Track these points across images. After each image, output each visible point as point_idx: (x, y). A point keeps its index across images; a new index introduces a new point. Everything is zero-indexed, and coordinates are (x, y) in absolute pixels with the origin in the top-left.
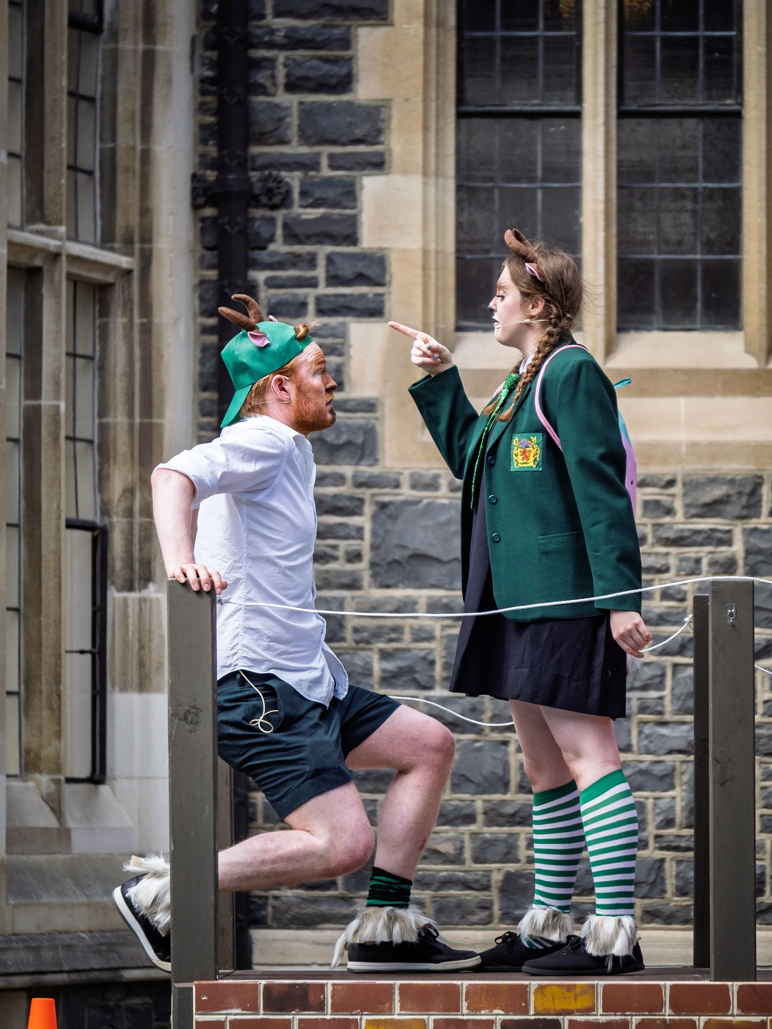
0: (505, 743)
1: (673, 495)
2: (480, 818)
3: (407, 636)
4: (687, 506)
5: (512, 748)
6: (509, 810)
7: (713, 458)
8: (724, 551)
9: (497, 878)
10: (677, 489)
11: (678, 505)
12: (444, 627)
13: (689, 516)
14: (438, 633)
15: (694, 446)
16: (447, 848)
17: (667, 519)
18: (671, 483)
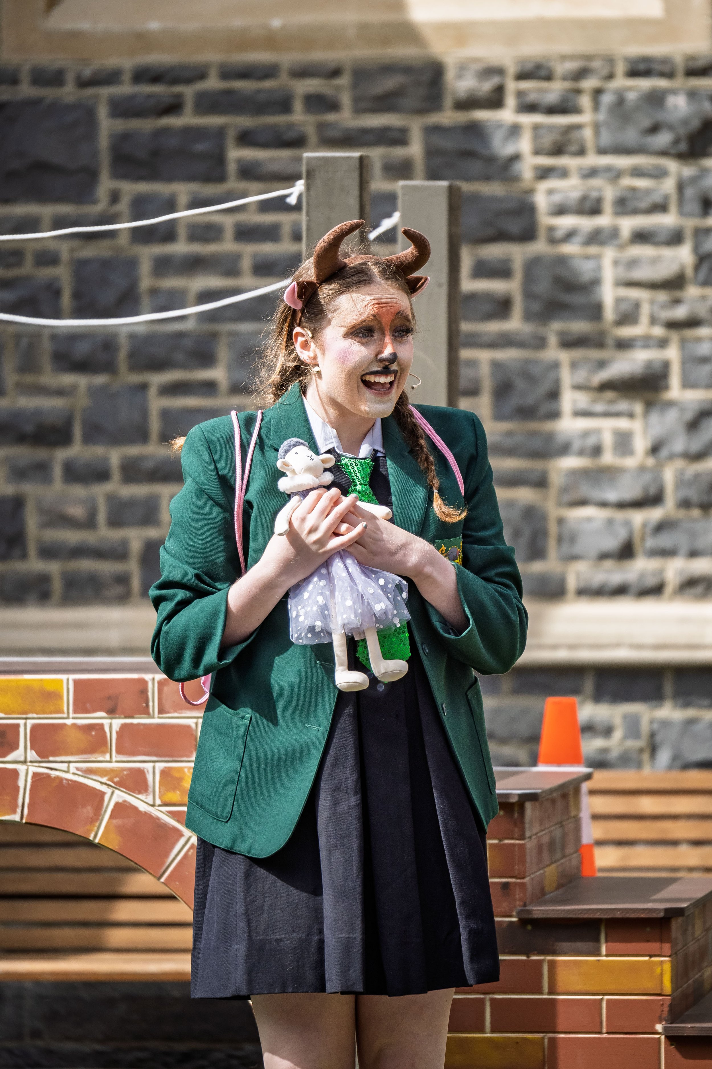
0: (144, 387)
1: (339, 88)
2: (116, 474)
3: (29, 260)
4: (357, 100)
5: (153, 392)
6: (149, 465)
7: (386, 41)
8: (399, 152)
9: (136, 546)
10: (344, 81)
11: (346, 99)
12: (72, 251)
13: (358, 110)
14: (65, 256)
15: (363, 28)
16: (77, 511)
17: (331, 117)
18: (335, 73)
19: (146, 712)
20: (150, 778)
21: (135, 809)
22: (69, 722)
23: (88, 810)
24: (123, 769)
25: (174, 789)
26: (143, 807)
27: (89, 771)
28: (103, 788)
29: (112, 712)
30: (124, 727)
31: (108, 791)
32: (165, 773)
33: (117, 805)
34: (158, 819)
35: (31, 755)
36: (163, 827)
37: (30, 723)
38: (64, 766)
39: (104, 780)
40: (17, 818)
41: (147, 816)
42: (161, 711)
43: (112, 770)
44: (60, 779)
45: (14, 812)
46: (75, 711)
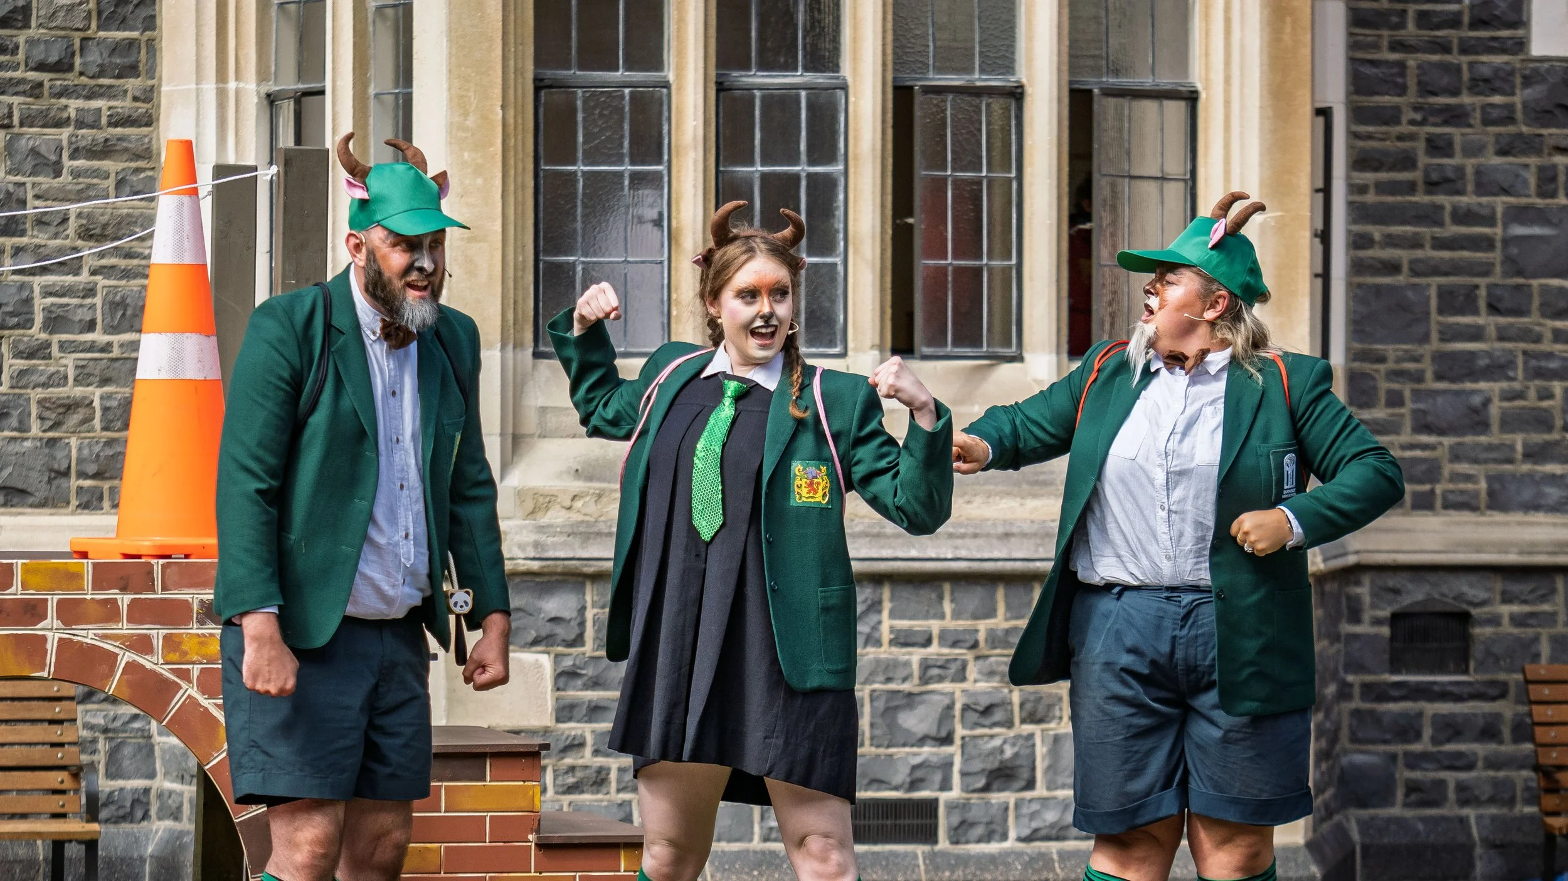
19: (152, 589)
20: (155, 642)
21: (143, 666)
22: (88, 597)
23: (104, 669)
24: (133, 635)
25: (175, 651)
26: (149, 665)
27: (105, 637)
28: (116, 650)
29: (124, 589)
30: (133, 600)
31: (121, 653)
32: (166, 638)
33: (127, 663)
34: (162, 675)
35: (57, 624)
36: (166, 681)
37: (56, 598)
38: (83, 633)
39: (117, 644)
40: (45, 674)
41: (152, 672)
42: (164, 589)
43: (124, 636)
44: (82, 643)
45: (43, 670)
46: (93, 589)
